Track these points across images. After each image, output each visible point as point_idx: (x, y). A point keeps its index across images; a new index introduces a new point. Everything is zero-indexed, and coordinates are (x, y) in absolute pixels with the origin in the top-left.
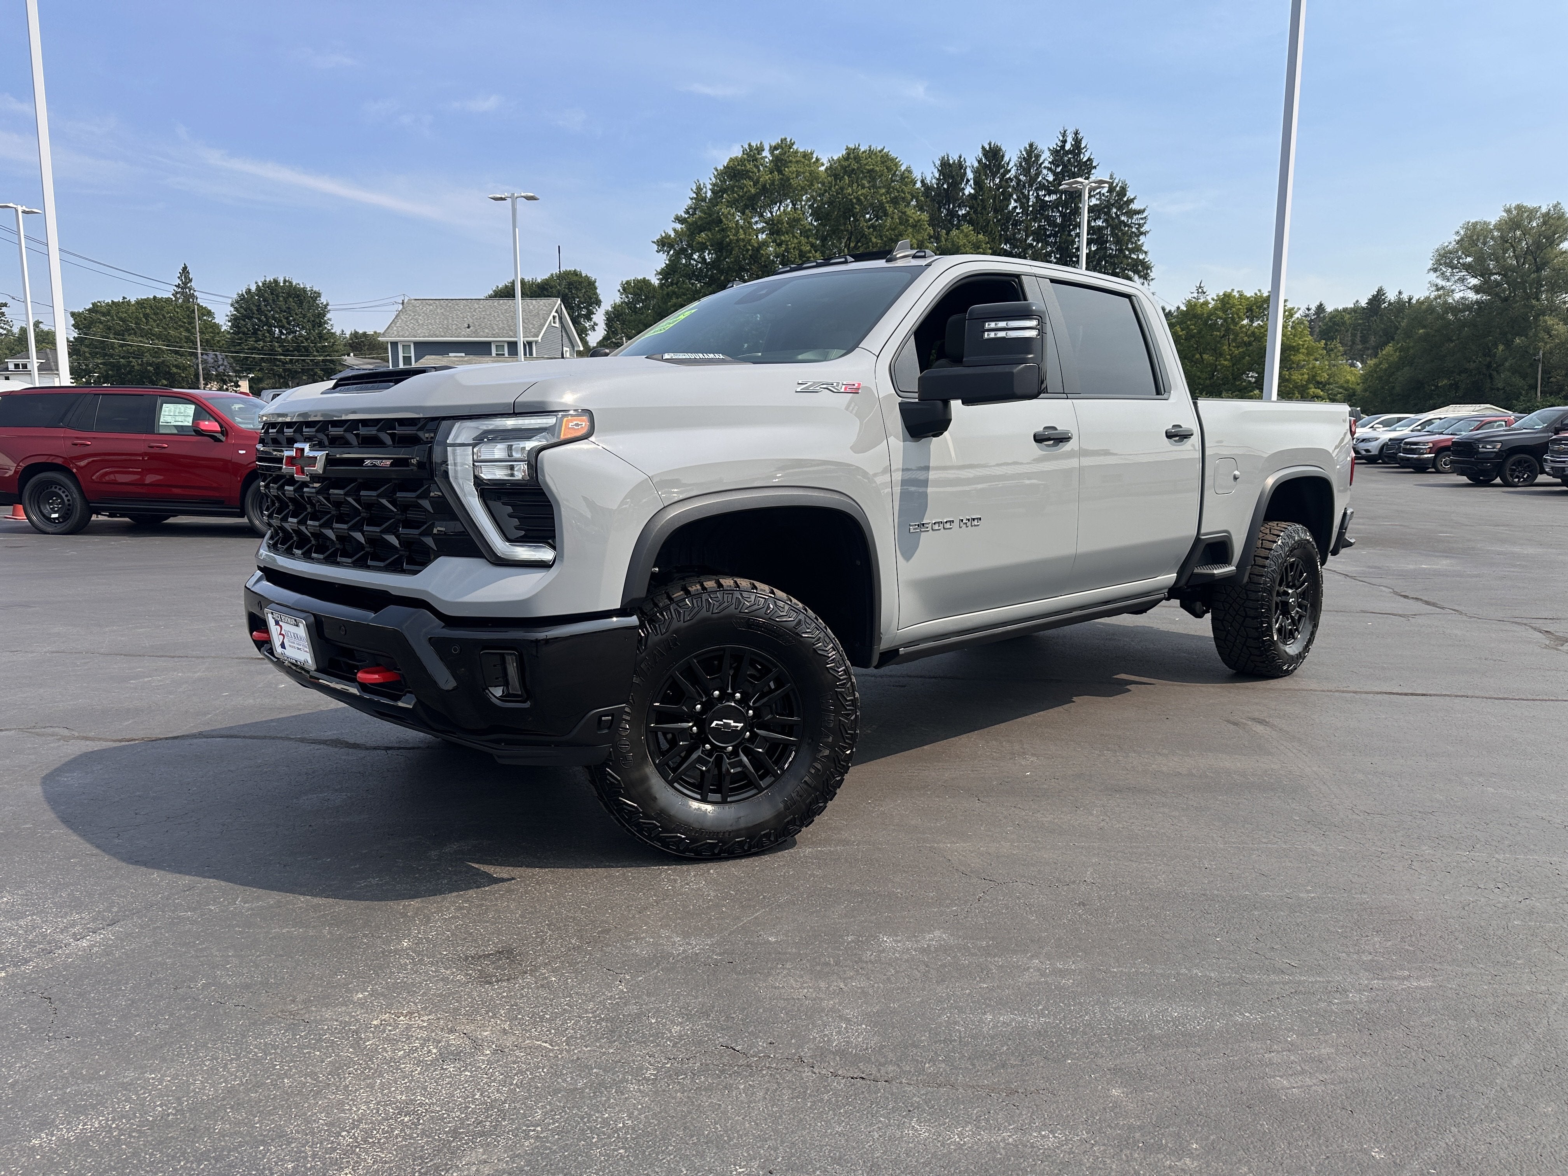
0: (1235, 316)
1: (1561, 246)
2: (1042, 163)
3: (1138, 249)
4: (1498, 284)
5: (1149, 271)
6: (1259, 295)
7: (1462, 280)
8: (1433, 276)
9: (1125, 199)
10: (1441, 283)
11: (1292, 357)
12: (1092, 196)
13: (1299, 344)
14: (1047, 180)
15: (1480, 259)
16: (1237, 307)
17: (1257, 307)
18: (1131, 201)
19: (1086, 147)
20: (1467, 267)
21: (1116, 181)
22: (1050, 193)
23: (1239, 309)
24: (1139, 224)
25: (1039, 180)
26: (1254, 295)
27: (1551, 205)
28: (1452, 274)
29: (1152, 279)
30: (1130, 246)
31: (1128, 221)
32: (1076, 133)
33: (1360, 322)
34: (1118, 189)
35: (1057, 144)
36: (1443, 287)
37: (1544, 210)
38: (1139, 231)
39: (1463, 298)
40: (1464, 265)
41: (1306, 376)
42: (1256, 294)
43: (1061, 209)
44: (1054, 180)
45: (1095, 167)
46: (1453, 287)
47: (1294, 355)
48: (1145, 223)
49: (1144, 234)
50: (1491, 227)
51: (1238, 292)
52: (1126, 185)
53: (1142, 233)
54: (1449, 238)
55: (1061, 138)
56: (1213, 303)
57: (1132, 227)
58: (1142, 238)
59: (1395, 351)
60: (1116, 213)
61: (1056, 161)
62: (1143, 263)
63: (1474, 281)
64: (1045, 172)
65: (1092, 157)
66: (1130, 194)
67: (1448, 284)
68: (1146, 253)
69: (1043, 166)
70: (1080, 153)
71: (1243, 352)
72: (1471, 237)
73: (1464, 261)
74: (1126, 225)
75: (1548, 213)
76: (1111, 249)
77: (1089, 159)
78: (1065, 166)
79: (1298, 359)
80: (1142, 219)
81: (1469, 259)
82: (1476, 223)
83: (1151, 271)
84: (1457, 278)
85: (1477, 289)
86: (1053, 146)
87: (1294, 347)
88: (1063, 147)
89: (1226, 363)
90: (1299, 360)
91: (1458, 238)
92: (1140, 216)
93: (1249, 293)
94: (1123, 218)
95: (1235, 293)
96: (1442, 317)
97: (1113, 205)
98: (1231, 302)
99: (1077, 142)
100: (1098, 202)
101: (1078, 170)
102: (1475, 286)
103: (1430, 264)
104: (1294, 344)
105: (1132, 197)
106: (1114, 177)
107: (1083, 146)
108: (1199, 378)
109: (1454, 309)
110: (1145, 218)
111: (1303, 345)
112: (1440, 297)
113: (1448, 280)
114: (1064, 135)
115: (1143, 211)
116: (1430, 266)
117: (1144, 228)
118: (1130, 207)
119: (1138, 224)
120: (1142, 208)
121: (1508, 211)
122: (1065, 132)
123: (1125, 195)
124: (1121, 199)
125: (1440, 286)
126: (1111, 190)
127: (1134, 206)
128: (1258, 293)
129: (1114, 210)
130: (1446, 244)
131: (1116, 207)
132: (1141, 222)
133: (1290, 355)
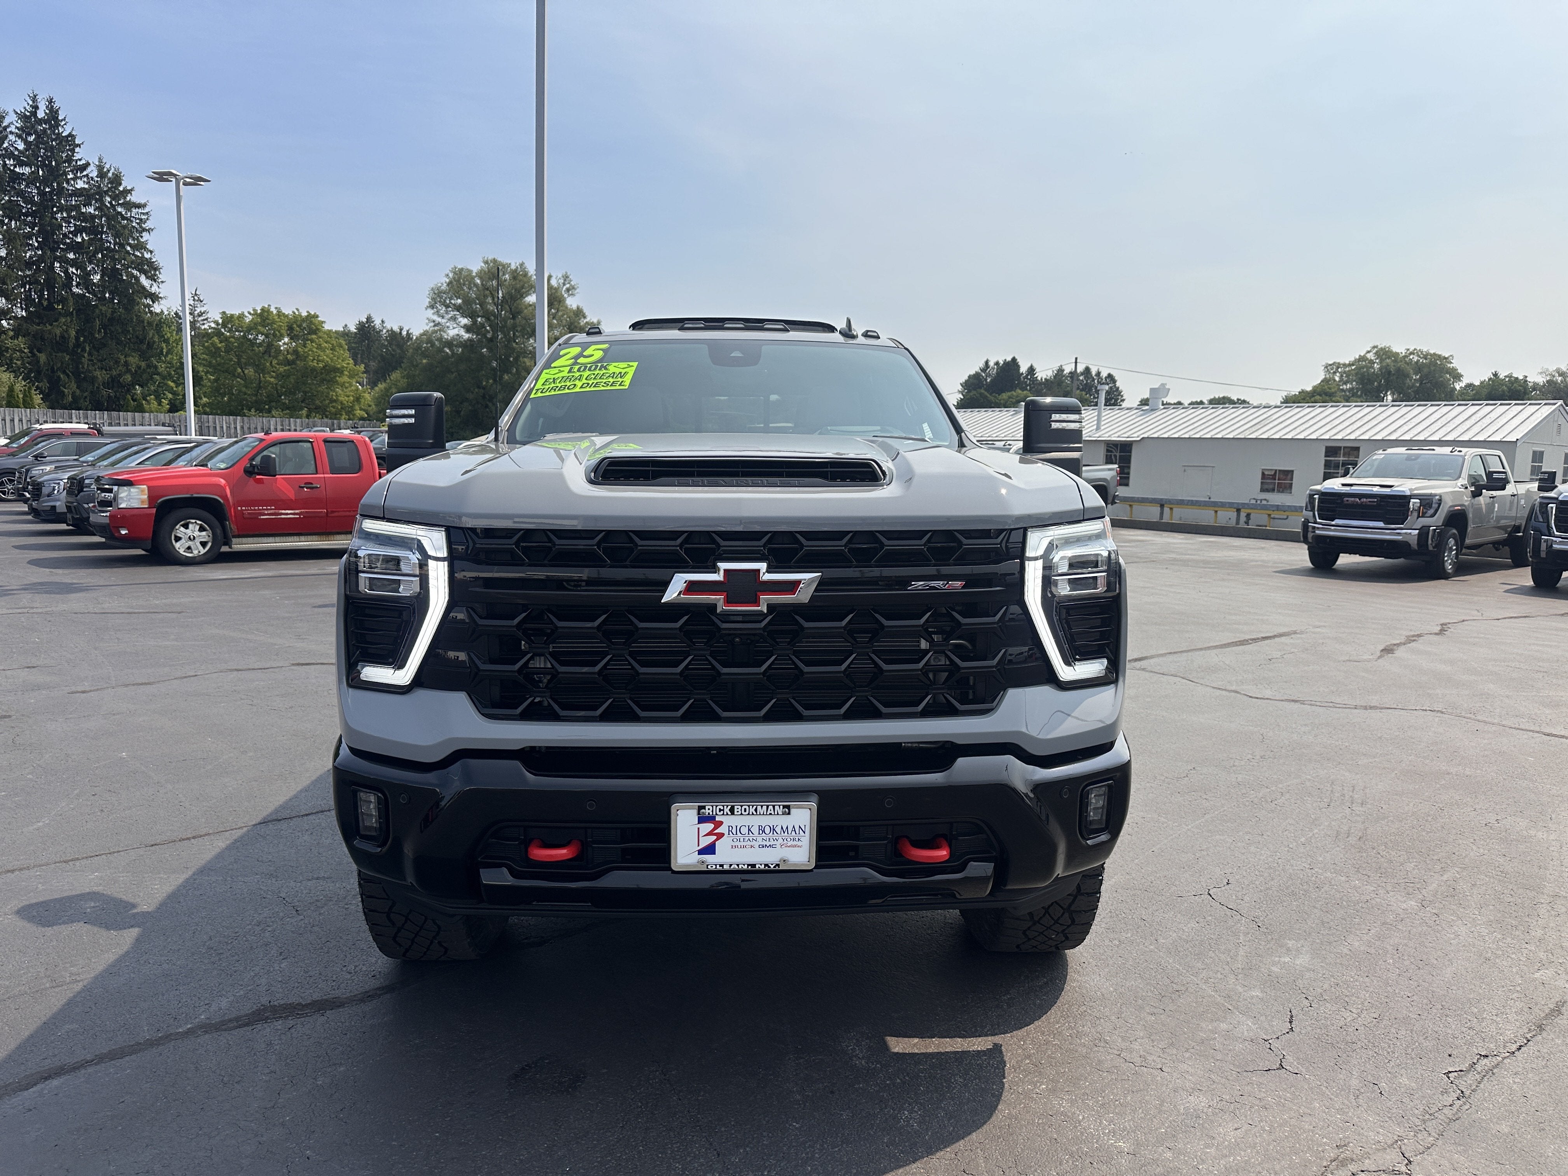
0: (277, 332)
1: (526, 299)
2: (8, 126)
3: (141, 246)
4: (482, 326)
5: (157, 273)
6: (297, 313)
7: (454, 319)
8: (430, 312)
9: (121, 188)
10: (438, 319)
11: (338, 378)
12: (78, 178)
13: (343, 367)
14: (16, 148)
15: (467, 301)
16: (278, 324)
17: (298, 326)
18: (129, 192)
19: (64, 119)
20: (458, 308)
21: (107, 166)
22: (21, 164)
23: (280, 326)
24: (141, 220)
25: (5, 146)
26: (291, 313)
27: (518, 264)
28: (447, 313)
29: (162, 282)
30: (131, 241)
31: (126, 213)
32: (51, 101)
33: (353, 345)
34: (110, 175)
35: (25, 108)
36: (439, 323)
37: (513, 267)
38: (141, 227)
39: (458, 335)
40: (454, 305)
41: (352, 398)
42: (294, 313)
43: (38, 185)
44: (26, 150)
45: (79, 146)
46: (448, 324)
47: (339, 377)
48: (147, 219)
49: (149, 231)
50: (474, 274)
51: (276, 308)
52: (120, 173)
53: (144, 230)
54: (442, 280)
55: (31, 103)
56: (251, 317)
57: (132, 221)
58: (146, 236)
59: (403, 377)
60: (110, 203)
61: (27, 128)
62: (150, 263)
63: (464, 321)
64: (12, 137)
65: (74, 133)
66: (126, 184)
67: (444, 321)
68: (151, 252)
69: (8, 130)
70: (57, 125)
71: (288, 370)
72: (458, 281)
73: (456, 302)
74: (124, 218)
75: (516, 270)
76: (108, 241)
77: (70, 135)
78: (38, 136)
79: (342, 381)
80: (143, 214)
81: (459, 301)
82: (462, 269)
83: (160, 273)
84: (450, 316)
85: (468, 329)
86: (20, 109)
87: (338, 369)
88: (34, 114)
89: (272, 380)
90: (344, 382)
91: (448, 281)
92: (140, 211)
93: (288, 311)
94: (119, 210)
95: (273, 309)
96: (440, 350)
97: (106, 192)
98: (270, 317)
99: (53, 113)
100: (86, 186)
101: (57, 144)
102: (465, 325)
103: (427, 301)
104: (339, 366)
105: (129, 188)
106: (104, 161)
107: (60, 118)
108: (245, 394)
109: (449, 343)
110: (147, 213)
111: (347, 368)
112: (436, 332)
113: (443, 317)
114: (34, 99)
115: (143, 206)
116: (427, 304)
117: (146, 224)
118: (128, 199)
119: (139, 219)
120: (143, 202)
121: (486, 262)
122: (35, 96)
123: (120, 184)
124: (116, 188)
125: (437, 322)
126: (102, 174)
127: (133, 198)
128: (296, 311)
129: (108, 199)
130: (439, 285)
131: (110, 196)
132: (143, 217)
133: (336, 377)
